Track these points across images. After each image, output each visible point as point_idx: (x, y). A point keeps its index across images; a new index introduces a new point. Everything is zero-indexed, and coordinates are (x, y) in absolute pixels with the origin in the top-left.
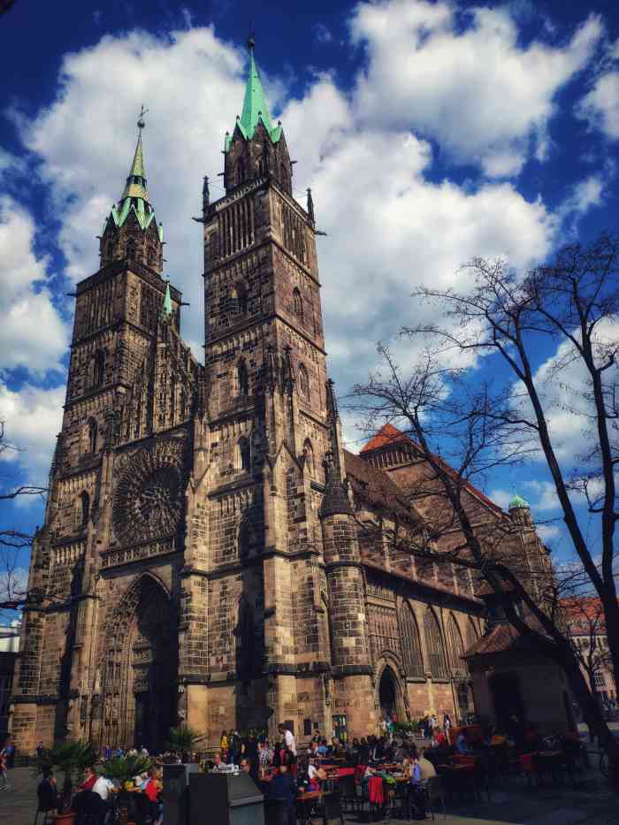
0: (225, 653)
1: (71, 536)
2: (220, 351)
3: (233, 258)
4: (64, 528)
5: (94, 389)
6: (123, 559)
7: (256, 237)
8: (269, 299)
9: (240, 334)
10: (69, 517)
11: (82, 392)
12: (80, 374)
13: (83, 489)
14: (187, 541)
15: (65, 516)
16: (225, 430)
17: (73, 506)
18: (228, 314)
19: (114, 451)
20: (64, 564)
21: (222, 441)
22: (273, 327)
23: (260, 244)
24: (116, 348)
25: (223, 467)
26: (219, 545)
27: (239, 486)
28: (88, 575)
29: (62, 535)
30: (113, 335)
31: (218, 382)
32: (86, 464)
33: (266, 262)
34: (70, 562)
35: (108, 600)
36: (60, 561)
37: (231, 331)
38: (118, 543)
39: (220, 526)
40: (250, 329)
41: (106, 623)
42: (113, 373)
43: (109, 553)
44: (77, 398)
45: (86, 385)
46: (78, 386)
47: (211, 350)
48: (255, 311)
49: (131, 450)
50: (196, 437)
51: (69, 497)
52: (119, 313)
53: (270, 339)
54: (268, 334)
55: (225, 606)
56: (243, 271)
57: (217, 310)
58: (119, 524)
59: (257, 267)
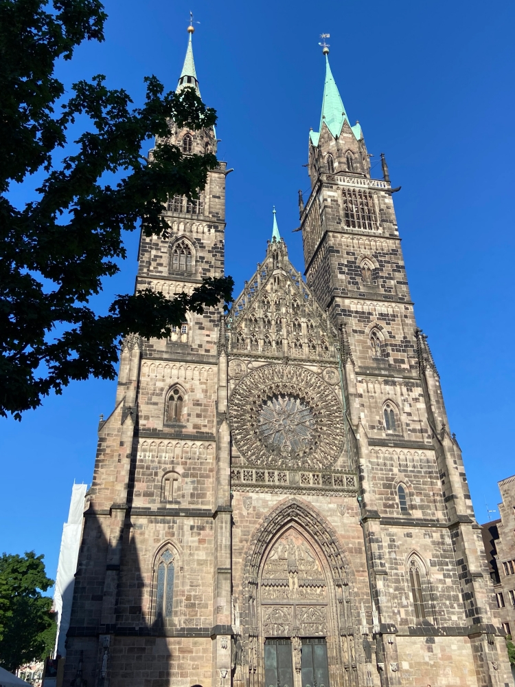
0: (403, 607)
1: (162, 431)
2: (353, 308)
3: (360, 233)
4: (147, 418)
5: (183, 275)
6: (263, 480)
7: (384, 229)
8: (404, 288)
9: (375, 303)
10: (156, 407)
11: (164, 270)
12: (159, 249)
13: (176, 381)
14: (366, 485)
15: (148, 403)
16: (371, 386)
17: (161, 394)
18: (358, 279)
19: (227, 355)
20: (152, 461)
21: (367, 394)
22: (411, 313)
23: (388, 236)
24: (215, 247)
25: (372, 421)
26: (377, 496)
27: (396, 446)
28: (227, 487)
29: (145, 425)
30: (209, 231)
31: (354, 336)
32: (179, 353)
33: (396, 254)
34: (163, 462)
35: (242, 522)
36: (145, 457)
37: (364, 295)
38: (242, 458)
39: (375, 477)
40: (386, 304)
41: (242, 549)
42: (212, 270)
43: (242, 467)
44: (158, 274)
45: (169, 264)
46: (158, 262)
47: (343, 302)
48: (389, 289)
49: (250, 362)
50: (349, 382)
51: (153, 383)
52: (217, 213)
53: (409, 321)
54: (406, 317)
55: (396, 559)
56: (371, 249)
57: (345, 270)
58: (239, 437)
59: (387, 254)
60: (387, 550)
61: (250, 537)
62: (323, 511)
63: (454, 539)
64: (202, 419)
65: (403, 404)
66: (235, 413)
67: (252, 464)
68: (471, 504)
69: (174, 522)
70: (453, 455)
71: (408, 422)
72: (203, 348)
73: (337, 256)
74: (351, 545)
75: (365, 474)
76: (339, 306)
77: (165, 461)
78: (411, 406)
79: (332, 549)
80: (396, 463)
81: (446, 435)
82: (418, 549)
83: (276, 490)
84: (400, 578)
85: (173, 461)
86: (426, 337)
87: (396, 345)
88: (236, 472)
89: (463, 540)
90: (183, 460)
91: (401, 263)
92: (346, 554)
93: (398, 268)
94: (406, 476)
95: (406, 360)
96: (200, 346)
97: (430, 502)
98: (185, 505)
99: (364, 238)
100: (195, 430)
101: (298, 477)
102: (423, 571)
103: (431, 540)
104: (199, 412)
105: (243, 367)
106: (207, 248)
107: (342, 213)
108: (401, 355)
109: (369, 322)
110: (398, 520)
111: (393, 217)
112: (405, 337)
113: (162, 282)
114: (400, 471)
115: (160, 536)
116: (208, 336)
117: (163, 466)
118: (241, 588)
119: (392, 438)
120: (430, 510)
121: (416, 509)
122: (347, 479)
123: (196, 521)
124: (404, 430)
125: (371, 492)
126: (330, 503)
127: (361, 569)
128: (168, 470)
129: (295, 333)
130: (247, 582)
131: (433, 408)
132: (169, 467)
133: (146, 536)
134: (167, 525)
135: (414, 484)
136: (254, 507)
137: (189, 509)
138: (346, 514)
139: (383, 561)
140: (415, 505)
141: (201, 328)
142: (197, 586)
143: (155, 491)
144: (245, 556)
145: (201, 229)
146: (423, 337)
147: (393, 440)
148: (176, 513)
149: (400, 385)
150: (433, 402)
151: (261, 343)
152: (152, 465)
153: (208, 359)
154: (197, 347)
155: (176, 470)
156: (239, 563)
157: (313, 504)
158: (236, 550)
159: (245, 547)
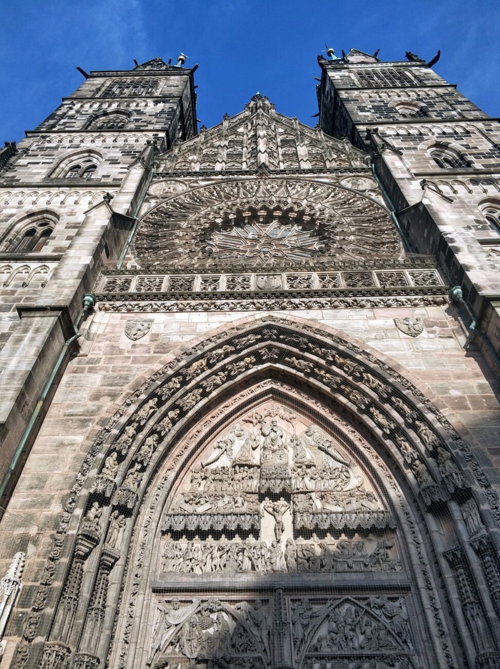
2: (391, 132)
3: (388, 88)
8: (475, 112)
12: (75, 119)
13: (44, 208)
14: (466, 258)
16: (444, 187)
17: (5, 221)
18: (394, 115)
22: (497, 127)
24: (161, 112)
28: (73, 282)
30: (156, 104)
33: (452, 95)
35: (110, 360)
40: (448, 124)
41: (92, 413)
48: (449, 118)
49: (195, 181)
54: (489, 130)
56: (409, 97)
57: (370, 110)
59: (437, 97)
61: (127, 389)
72: (111, 178)
73: (355, 103)
74: (454, 393)
75: (458, 245)
87: (481, 154)
93: (460, 102)
96: (106, 176)
99: (397, 90)
100: (56, 254)
101: (280, 280)
105: (181, 187)
106: (148, 114)
109: (422, 140)
112: (496, 146)
116: (124, 168)
126: (375, 318)
136: (155, 335)
138: (424, 334)
141: (114, 163)
144: (99, 428)
145: (143, 104)
156: (72, 444)
157: (321, 322)
158: (72, 415)
159: (105, 409)
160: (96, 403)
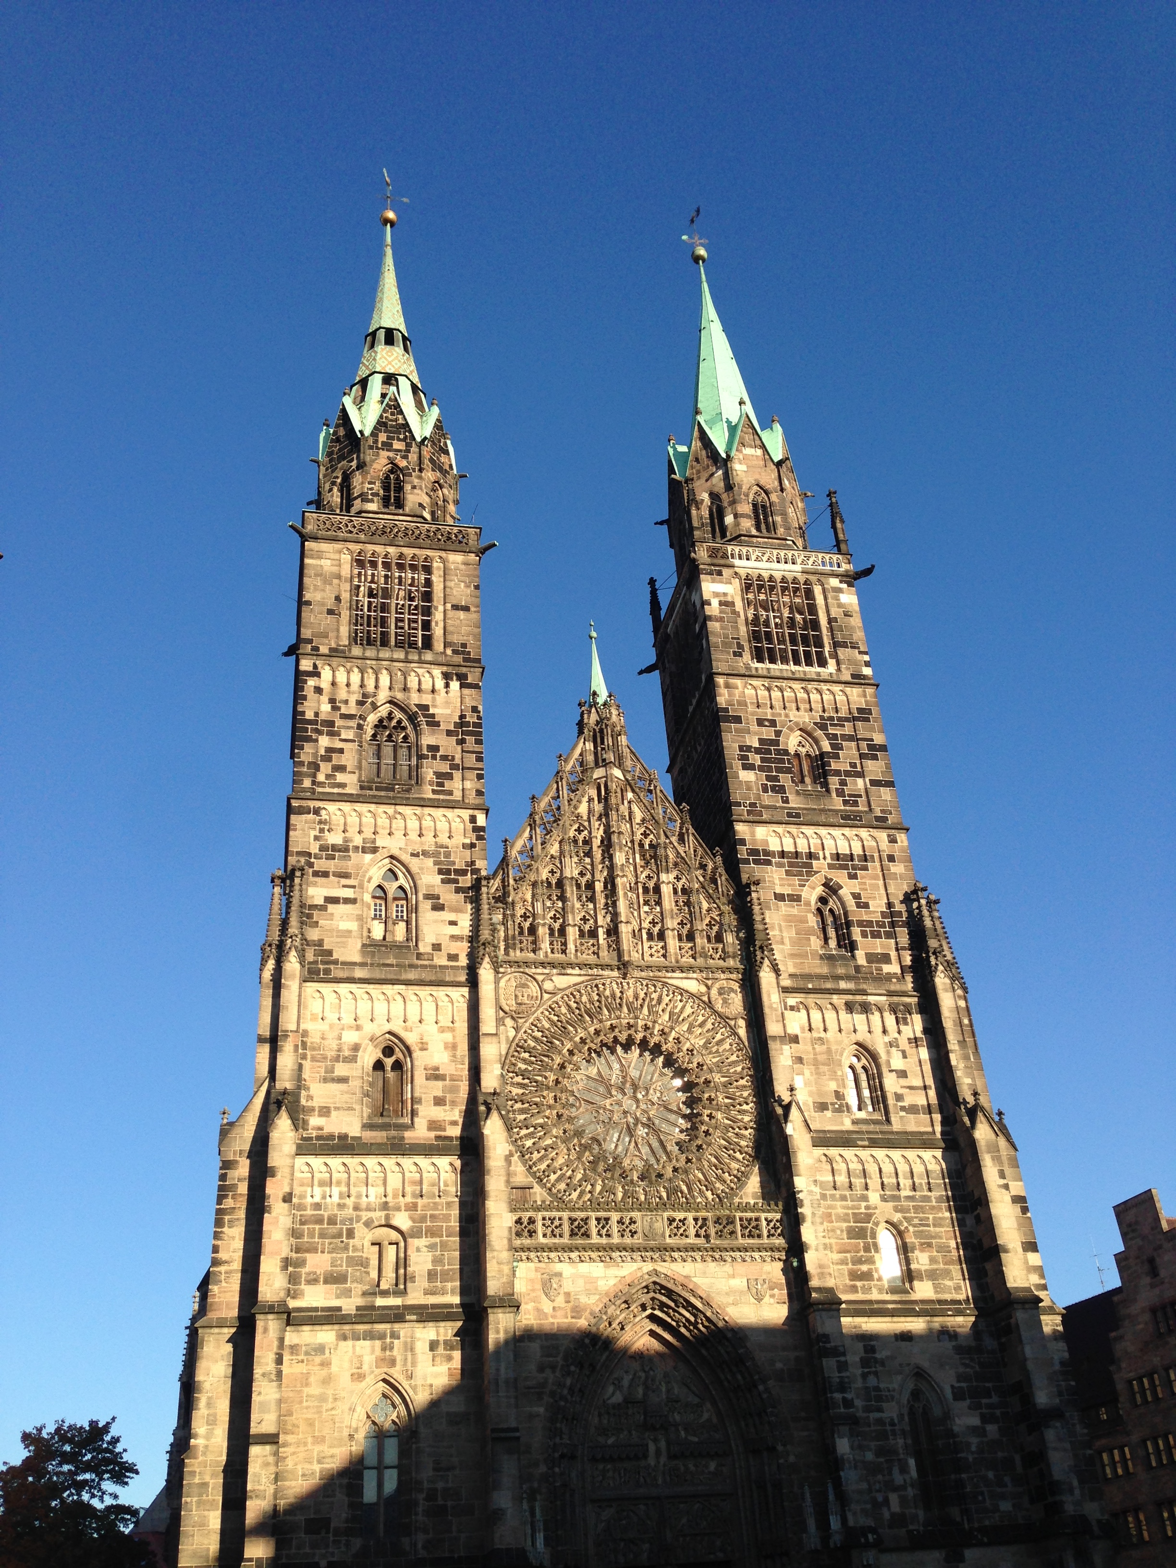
0: (895, 1489)
1: (360, 1138)
2: (774, 845)
3: (785, 675)
4: (325, 1112)
5: (393, 790)
6: (587, 1235)
7: (838, 663)
8: (886, 793)
9: (823, 831)
10: (342, 1086)
11: (350, 781)
12: (338, 734)
13: (387, 1027)
14: (808, 1233)
15: (325, 1080)
16: (816, 1015)
17: (353, 1059)
18: (785, 780)
19: (496, 966)
20: (341, 1206)
21: (808, 1034)
22: (902, 850)
23: (849, 678)
24: (462, 723)
25: (820, 1093)
26: (836, 1256)
27: (874, 1143)
28: (505, 1255)
29: (321, 1129)
30: (447, 686)
31: (778, 909)
32: (392, 965)
33: (867, 720)
34: (364, 1206)
35: (540, 1326)
36: (324, 1197)
37: (798, 816)
38: (537, 1189)
39: (830, 1215)
40: (847, 831)
41: (543, 1385)
42: (457, 775)
43: (538, 1209)
44: (336, 790)
45: (360, 768)
46: (334, 762)
47: (753, 834)
48: (852, 800)
49: (549, 977)
50: (767, 1010)
51: (336, 1034)
52: (464, 645)
53: (897, 868)
54: (891, 858)
55: (877, 1389)
56: (811, 710)
57: (755, 759)
58: (529, 1143)
59: (847, 720)
60: (860, 1371)
61: (559, 1359)
62: (718, 1294)
63: (1003, 1340)
64: (447, 1107)
65: (888, 1053)
66: (521, 1091)
67: (560, 1202)
68: (1039, 1263)
69: (395, 1335)
70: (997, 1159)
71: (900, 1091)
72: (444, 953)
73: (736, 730)
74: (779, 1365)
75: (805, 1210)
76: (743, 842)
77: (369, 1204)
78: (905, 1057)
79: (739, 1377)
80: (874, 1182)
81: (980, 1114)
82: (925, 1364)
83: (614, 1255)
84: (888, 1428)
85: (386, 1203)
86: (937, 902)
87: (870, 923)
88: (525, 1221)
89: (1021, 1341)
90: (409, 1199)
91: (879, 739)
92: (771, 1383)
93: (874, 751)
94: (896, 1209)
95: (893, 954)
96: (437, 947)
97: (951, 1262)
98: (416, 1296)
99: (797, 686)
100: (432, 1134)
101: (660, 1224)
102: (937, 1411)
103: (954, 1343)
104: (439, 1094)
105: (534, 989)
106: (443, 726)
107: (743, 630)
108: (882, 946)
109: (810, 874)
110: (881, 1306)
111: (859, 635)
112: (890, 905)
113: (346, 807)
114: (884, 1199)
115: (365, 1367)
116: (453, 923)
117: (365, 1215)
118: (543, 1469)
119: (864, 1128)
120: (952, 1279)
121: (921, 1279)
122: (769, 1222)
123: (442, 1330)
124: (891, 1108)
125: (821, 1247)
126: (733, 1276)
127: (803, 1414)
128: (376, 1223)
129: (646, 908)
130: (557, 1455)
131: (954, 1059)
132: (379, 1216)
133: (334, 1368)
134: (378, 1343)
135: (914, 1226)
136: (567, 1294)
137: (425, 1307)
138: (767, 1299)
139: (849, 1396)
140: (919, 1271)
141: (438, 907)
142: (448, 1469)
143: (350, 1269)
144: (551, 1400)
145: (427, 684)
146: (929, 903)
147: (868, 1132)
148: (397, 1316)
149: (880, 1010)
150: (953, 1044)
151: (572, 933)
152: (341, 1214)
153: (455, 976)
154: (429, 949)
155: (395, 1222)
156: (538, 1415)
157: (694, 1279)
158: (529, 1388)
159: (550, 1381)
160: (544, 1375)
